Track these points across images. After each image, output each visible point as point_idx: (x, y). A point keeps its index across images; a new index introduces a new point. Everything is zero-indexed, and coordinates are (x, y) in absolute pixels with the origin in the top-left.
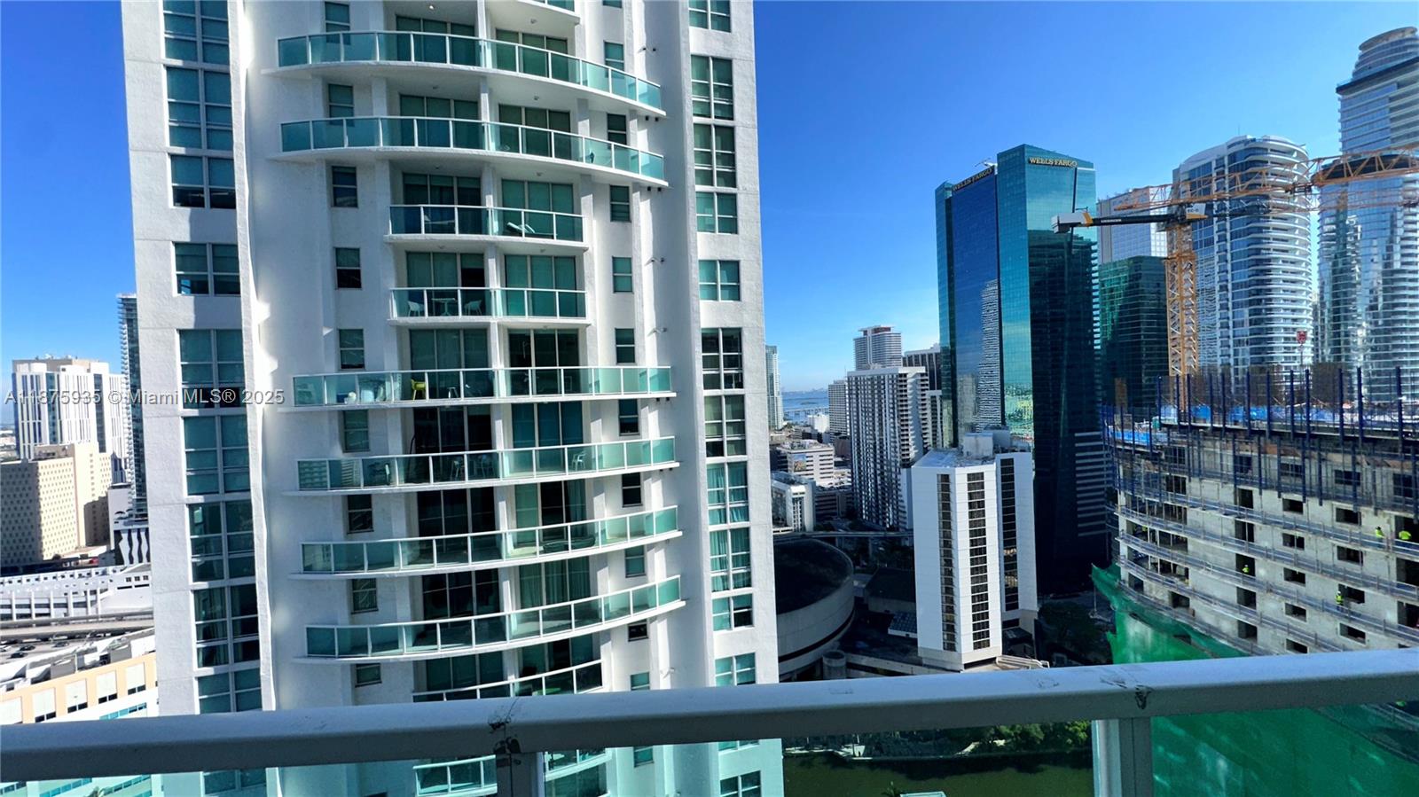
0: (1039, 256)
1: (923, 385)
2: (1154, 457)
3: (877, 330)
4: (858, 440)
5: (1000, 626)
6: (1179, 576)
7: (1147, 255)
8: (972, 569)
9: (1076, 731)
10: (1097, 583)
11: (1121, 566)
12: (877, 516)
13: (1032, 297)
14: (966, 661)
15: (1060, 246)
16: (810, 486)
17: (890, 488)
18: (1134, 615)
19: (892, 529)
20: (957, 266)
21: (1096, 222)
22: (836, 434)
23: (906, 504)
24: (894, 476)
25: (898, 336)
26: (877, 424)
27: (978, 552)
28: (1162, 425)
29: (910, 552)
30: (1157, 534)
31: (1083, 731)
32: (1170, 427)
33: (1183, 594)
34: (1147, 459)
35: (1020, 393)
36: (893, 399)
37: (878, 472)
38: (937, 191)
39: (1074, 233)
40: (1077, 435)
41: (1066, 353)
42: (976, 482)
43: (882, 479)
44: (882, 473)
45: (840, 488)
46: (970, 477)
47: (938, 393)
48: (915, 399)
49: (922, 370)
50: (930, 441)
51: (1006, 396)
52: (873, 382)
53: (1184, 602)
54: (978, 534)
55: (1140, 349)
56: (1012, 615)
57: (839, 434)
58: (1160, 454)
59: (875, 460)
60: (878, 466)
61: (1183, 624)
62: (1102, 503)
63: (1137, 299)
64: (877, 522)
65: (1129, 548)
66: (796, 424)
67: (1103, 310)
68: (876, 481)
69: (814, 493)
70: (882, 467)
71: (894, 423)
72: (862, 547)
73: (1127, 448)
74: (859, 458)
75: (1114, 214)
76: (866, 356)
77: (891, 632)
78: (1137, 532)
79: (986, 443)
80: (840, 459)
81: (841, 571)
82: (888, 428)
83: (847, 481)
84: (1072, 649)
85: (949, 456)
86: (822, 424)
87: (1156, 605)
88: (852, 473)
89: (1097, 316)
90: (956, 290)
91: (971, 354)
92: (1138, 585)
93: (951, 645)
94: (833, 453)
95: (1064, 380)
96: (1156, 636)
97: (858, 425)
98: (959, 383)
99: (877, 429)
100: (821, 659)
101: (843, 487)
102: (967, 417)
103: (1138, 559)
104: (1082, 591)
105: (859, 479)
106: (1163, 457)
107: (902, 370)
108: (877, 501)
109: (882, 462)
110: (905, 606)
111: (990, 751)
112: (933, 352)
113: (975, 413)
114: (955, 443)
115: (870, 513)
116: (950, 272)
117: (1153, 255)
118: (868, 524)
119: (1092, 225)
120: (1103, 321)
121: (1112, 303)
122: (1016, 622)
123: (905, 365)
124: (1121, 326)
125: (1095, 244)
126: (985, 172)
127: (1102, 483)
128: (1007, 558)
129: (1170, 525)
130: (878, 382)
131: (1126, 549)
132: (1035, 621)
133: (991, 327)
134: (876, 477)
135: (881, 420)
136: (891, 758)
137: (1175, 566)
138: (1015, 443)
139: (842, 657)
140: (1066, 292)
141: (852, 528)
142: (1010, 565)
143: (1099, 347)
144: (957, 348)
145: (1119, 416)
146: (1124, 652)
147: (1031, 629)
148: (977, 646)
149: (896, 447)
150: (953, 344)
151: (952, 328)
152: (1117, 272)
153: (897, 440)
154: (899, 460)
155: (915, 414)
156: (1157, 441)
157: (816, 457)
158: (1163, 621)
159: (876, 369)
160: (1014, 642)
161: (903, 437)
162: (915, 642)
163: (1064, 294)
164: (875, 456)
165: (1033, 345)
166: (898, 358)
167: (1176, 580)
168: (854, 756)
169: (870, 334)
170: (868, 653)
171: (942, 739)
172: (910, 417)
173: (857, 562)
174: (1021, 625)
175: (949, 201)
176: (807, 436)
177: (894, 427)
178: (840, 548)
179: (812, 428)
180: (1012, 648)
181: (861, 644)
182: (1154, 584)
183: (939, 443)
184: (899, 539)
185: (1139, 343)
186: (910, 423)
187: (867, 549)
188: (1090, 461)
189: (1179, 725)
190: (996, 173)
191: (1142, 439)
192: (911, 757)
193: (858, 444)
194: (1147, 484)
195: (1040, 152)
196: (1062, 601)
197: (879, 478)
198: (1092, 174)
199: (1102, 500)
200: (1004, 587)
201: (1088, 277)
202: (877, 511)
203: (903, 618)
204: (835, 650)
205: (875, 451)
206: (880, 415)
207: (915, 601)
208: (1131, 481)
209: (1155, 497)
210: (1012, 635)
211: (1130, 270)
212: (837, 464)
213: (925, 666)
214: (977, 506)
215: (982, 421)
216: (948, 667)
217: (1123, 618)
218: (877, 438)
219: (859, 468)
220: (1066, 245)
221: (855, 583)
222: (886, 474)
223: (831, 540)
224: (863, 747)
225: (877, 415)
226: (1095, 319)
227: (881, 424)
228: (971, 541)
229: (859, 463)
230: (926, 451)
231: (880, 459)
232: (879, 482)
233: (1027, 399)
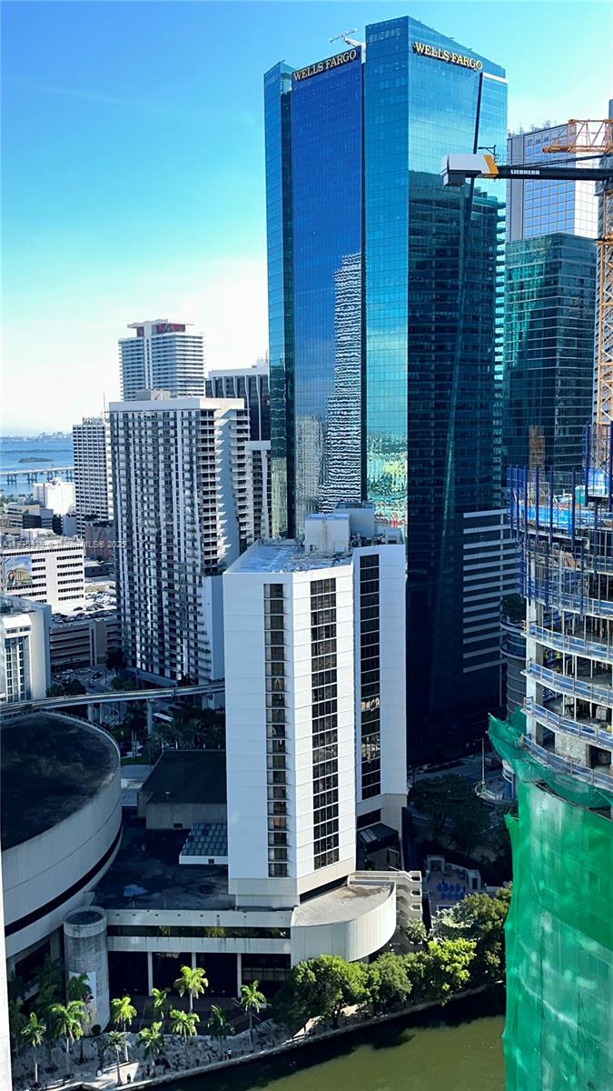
0: (424, 217)
1: (240, 431)
2: (575, 548)
3: (161, 328)
4: (130, 528)
5: (354, 825)
6: (599, 721)
7: (568, 232)
8: (315, 738)
9: (455, 969)
10: (495, 742)
11: (527, 713)
12: (162, 661)
13: (413, 287)
14: (302, 890)
15: (453, 205)
16: (39, 615)
17: (184, 611)
18: (542, 785)
19: (185, 682)
20: (298, 221)
21: (503, 173)
22: (89, 518)
23: (209, 638)
24: (190, 590)
25: (198, 340)
26: (162, 499)
27: (324, 710)
28: (589, 499)
29: (218, 719)
30: (575, 662)
31: (464, 968)
32: (598, 500)
33: (604, 747)
34: (567, 550)
35: (389, 449)
36: (191, 454)
37: (164, 584)
38: (267, 77)
39: (475, 186)
40: (466, 515)
41: (456, 385)
42: (323, 594)
43: (171, 595)
44: (171, 586)
45: (97, 616)
46: (315, 586)
47: (264, 445)
48: (226, 455)
49: (239, 404)
50: (250, 528)
51: (370, 454)
52: (155, 424)
53: (604, 757)
54: (324, 679)
55: (553, 383)
56: (372, 804)
57: (93, 517)
58: (583, 542)
59: (159, 564)
60: (164, 574)
61: (605, 792)
62: (496, 619)
63: (553, 302)
64: (162, 672)
65: (538, 685)
66: (11, 499)
67: (509, 318)
68: (160, 601)
69: (47, 627)
70: (170, 576)
71: (191, 497)
72: (135, 718)
73: (542, 533)
74: (130, 560)
75: (530, 160)
76: (141, 375)
77: (184, 860)
78: (550, 660)
79: (338, 529)
80: (94, 564)
81: (97, 762)
82: (181, 507)
83: (108, 603)
84: (452, 847)
85: (282, 553)
86: (61, 499)
87: (569, 768)
88: (118, 588)
89: (501, 326)
90: (295, 266)
91: (319, 380)
92: (548, 740)
93: (280, 868)
94: (82, 552)
95: (452, 429)
96: (569, 813)
97: (129, 499)
98: (297, 430)
99: (162, 507)
100: (61, 928)
101: (102, 615)
102: (308, 486)
103: (549, 701)
104: (465, 755)
105: (130, 599)
106: (587, 546)
107: (206, 403)
108: (161, 636)
109: (170, 566)
110: (206, 812)
111: (335, 1026)
112: (255, 373)
113: (321, 482)
114: (290, 531)
115: (150, 656)
116: (288, 233)
117: (577, 233)
118: (146, 677)
119: (499, 177)
120: (509, 336)
121: (521, 306)
122: (376, 815)
123: (209, 395)
124: (531, 344)
125: (503, 206)
126: (346, 54)
127: (497, 589)
128: (366, 716)
129: (591, 648)
130: (164, 423)
131: (534, 687)
132: (403, 808)
133: (349, 335)
134: (159, 592)
135: (169, 491)
136: (183, 1073)
137: (595, 706)
138: (380, 529)
139: (100, 917)
140: (460, 283)
141: (117, 685)
142: (369, 726)
143: (500, 377)
144: (297, 368)
145: (533, 484)
146: (527, 841)
147: (396, 823)
148: (320, 862)
149: (194, 540)
150: (289, 362)
151: (289, 333)
152: (529, 257)
153: (197, 527)
154: (199, 562)
155: (227, 480)
156: (581, 523)
157: (51, 561)
158: (578, 790)
159: (161, 400)
160: (373, 847)
161: (207, 521)
162: (223, 871)
163: (456, 288)
164: (159, 556)
165: (410, 368)
166: (197, 382)
167: (595, 727)
168: (120, 1084)
169: (148, 334)
170: (142, 903)
171: (264, 1024)
172: (218, 488)
173: (126, 748)
174: (384, 820)
175: (286, 98)
176: (36, 522)
177: (192, 505)
178: (96, 722)
179: (43, 506)
180: (369, 857)
181: (133, 890)
182: (568, 736)
183: (265, 532)
184: (196, 699)
185: (553, 372)
186: (218, 497)
187: (145, 723)
188: (481, 555)
189: (592, 936)
190: (364, 60)
191: (562, 522)
192: (216, 1064)
193: (130, 536)
194: (566, 588)
195: (432, 35)
196: (439, 774)
197: (165, 594)
198: (504, 87)
199: (497, 614)
200: (360, 762)
201: (489, 259)
202: (162, 653)
203: (205, 833)
204: (87, 908)
205: (159, 548)
206: (168, 483)
207: (225, 801)
208: (546, 585)
209: (575, 606)
210: (370, 838)
211: (547, 255)
212: (90, 573)
213: (239, 908)
214: (323, 633)
215: (332, 495)
216: (275, 905)
217: (528, 790)
218: (163, 524)
219: (131, 578)
220: (462, 203)
221: (123, 783)
222: (177, 587)
223: (80, 711)
224: (135, 1065)
225: (162, 483)
226: (498, 331)
227: (169, 500)
228: (315, 692)
229: (131, 569)
230: (243, 546)
231: (167, 560)
232: (165, 602)
233: (399, 459)
